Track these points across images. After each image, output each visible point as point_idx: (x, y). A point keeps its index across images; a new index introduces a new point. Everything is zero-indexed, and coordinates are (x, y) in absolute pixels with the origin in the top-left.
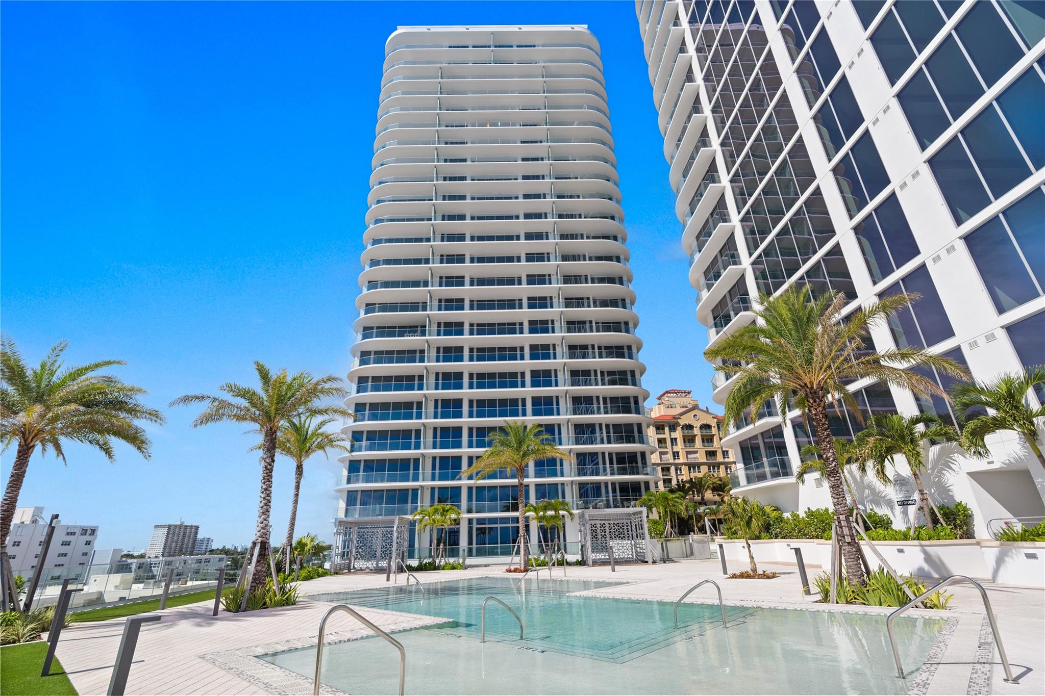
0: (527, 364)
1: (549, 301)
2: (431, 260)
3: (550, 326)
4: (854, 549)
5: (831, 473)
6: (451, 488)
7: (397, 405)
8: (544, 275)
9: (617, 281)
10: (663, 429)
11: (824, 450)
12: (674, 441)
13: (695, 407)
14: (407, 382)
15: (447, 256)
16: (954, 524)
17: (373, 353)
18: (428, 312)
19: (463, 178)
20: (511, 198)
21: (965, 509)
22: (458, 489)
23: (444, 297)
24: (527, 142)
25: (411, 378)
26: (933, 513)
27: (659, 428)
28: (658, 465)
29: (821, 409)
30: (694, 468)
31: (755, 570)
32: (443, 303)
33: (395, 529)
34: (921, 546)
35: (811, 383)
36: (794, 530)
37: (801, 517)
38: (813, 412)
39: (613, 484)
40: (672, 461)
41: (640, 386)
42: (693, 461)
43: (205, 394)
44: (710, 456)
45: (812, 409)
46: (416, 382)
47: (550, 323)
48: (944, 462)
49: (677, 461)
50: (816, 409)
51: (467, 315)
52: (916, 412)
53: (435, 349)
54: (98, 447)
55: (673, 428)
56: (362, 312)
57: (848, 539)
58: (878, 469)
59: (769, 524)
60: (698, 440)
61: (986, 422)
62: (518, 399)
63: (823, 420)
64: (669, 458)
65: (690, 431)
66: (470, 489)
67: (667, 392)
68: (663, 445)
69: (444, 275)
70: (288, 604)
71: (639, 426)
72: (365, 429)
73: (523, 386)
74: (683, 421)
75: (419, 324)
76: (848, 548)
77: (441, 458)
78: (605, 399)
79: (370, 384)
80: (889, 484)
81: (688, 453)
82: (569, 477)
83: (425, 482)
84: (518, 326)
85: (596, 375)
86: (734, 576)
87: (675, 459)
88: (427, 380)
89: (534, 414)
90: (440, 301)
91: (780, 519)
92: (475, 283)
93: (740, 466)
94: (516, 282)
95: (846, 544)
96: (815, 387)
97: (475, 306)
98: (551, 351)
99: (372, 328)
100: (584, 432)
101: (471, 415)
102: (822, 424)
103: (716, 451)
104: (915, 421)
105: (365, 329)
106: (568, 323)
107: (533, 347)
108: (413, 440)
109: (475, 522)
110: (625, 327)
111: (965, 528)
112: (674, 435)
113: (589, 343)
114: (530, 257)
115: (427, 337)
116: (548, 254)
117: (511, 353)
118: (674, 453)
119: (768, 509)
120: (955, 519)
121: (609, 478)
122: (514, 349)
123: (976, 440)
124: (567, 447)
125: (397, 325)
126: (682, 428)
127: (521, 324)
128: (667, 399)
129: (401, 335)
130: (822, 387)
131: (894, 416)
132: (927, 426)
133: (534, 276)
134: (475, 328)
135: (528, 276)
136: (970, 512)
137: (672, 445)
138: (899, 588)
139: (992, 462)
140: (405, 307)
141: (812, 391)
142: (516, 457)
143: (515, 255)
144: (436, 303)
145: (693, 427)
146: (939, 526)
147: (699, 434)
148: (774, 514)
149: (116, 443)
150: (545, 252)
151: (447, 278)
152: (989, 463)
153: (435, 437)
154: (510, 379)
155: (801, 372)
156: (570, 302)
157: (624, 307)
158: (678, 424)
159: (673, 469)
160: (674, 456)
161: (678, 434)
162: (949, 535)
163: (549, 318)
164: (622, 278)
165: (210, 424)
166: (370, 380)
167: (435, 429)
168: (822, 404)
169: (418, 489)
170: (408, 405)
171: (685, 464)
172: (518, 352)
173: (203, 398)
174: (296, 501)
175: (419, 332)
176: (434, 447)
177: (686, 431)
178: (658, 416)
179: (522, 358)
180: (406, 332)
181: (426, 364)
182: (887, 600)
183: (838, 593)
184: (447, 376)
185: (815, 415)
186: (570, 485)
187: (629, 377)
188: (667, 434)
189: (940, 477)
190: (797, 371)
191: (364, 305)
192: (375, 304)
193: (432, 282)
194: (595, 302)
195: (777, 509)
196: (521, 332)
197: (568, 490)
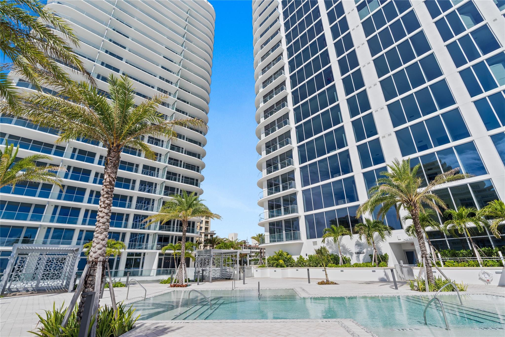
0: (138, 176)
19: (121, 59)
20: (149, 86)
22: (73, 230)
24: (165, 69)
39: (176, 237)
62: (127, 197)
66: (81, 231)
73: (133, 189)
77: (62, 207)
82: (153, 230)
98: (156, 172)
101: (94, 182)
110: (197, 169)
121: (174, 233)
172: (135, 167)
179: (136, 172)
194: (185, 151)
196: (139, 156)
197: (151, 238)
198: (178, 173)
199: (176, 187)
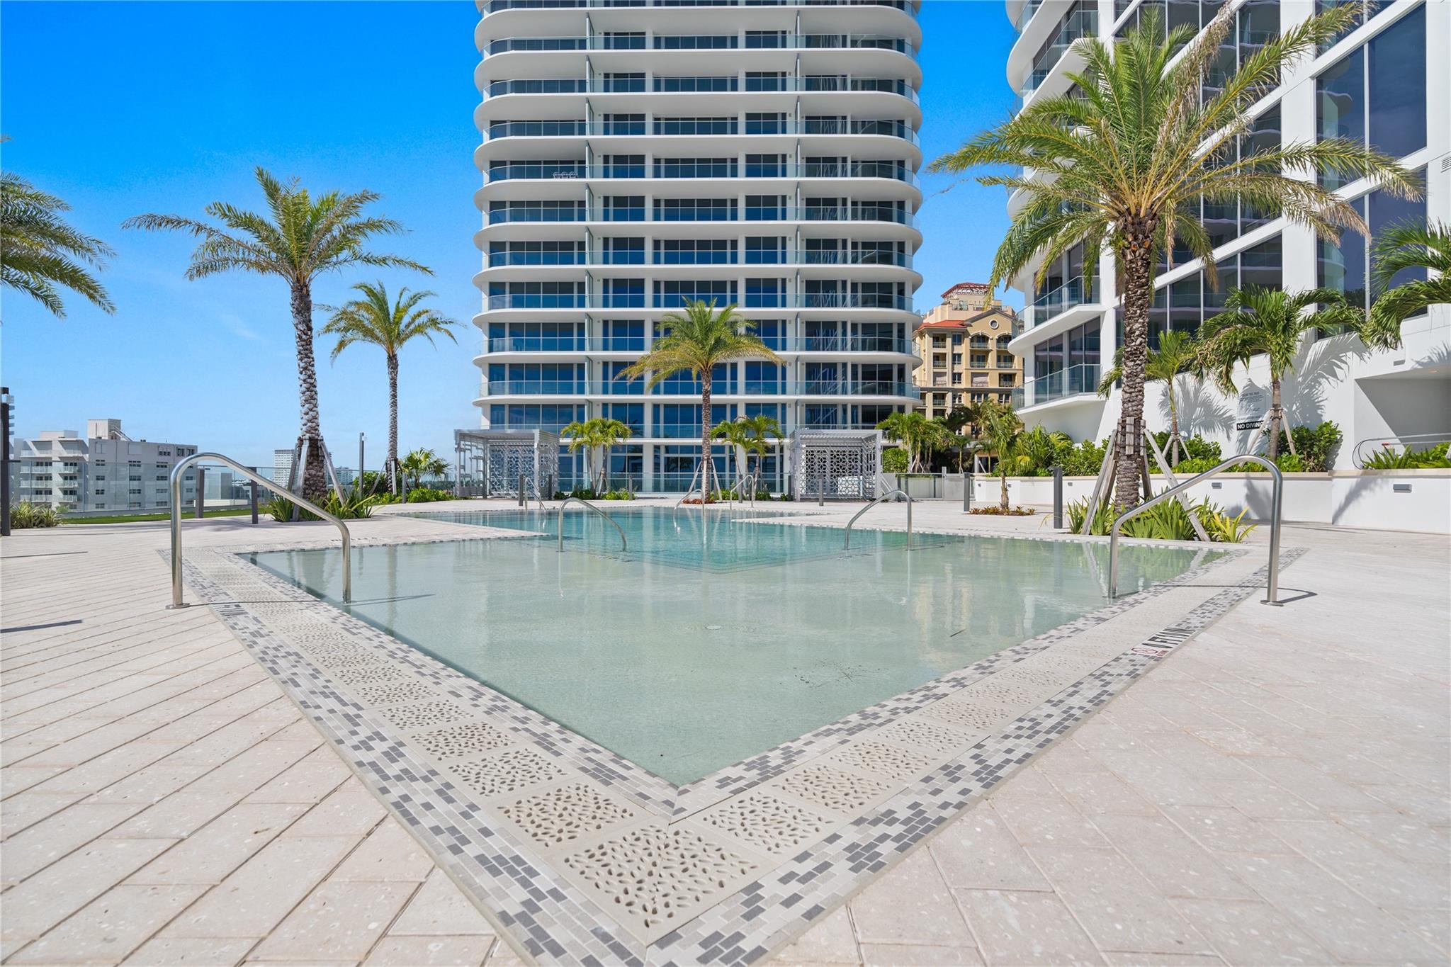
0: (740, 227)
1: (779, 121)
2: (588, 42)
3: (780, 164)
4: (1135, 465)
5: (1132, 354)
6: (630, 404)
7: (550, 287)
8: (775, 74)
9: (895, 86)
10: (944, 340)
11: (1130, 318)
12: (956, 358)
13: (996, 310)
14: (563, 251)
15: (615, 34)
16: (1308, 453)
17: (508, 205)
18: (588, 137)
21: (1334, 432)
22: (640, 406)
23: (613, 111)
25: (568, 245)
26: (1282, 439)
27: (939, 338)
28: (930, 390)
29: (1142, 251)
30: (979, 396)
31: (1005, 506)
32: (612, 122)
33: (536, 446)
34: (1248, 478)
35: (1139, 206)
36: (1083, 464)
37: (1096, 448)
38: (1129, 257)
39: (854, 407)
40: (949, 386)
41: (911, 267)
42: (980, 386)
43: (183, 218)
44: (1005, 380)
45: (1128, 251)
46: (576, 251)
47: (780, 159)
48: (1328, 366)
49: (957, 386)
50: (1134, 252)
51: (649, 143)
52: (1310, 285)
53: (602, 200)
54: (28, 292)
55: (958, 340)
56: (486, 136)
57: (1129, 451)
58: (1221, 372)
59: (1051, 458)
60: (992, 358)
61: (1416, 290)
62: (725, 282)
63: (1142, 271)
64: (946, 381)
65: (982, 345)
66: (656, 407)
67: (958, 287)
68: (941, 363)
69: (612, 71)
70: (357, 517)
71: (901, 327)
72: (507, 320)
73: (734, 261)
74: (973, 331)
75: (576, 159)
76: (1124, 463)
78: (854, 286)
79: (508, 252)
80: (1232, 394)
81: (974, 375)
82: (794, 395)
83: (593, 395)
84: (729, 164)
85: (844, 247)
86: (976, 512)
87: (954, 383)
88: (591, 248)
89: (749, 303)
90: (606, 117)
91: (1067, 451)
92: (663, 85)
93: (1030, 379)
94: (729, 85)
95: (1125, 458)
96: (1142, 214)
97: (663, 128)
98: (779, 207)
99: (504, 163)
100: (818, 332)
101: (656, 304)
102: (1139, 278)
103: (1015, 374)
104: (1304, 300)
105: (493, 164)
106: (809, 160)
107: (751, 200)
108: (575, 337)
109: (663, 450)
110: (899, 169)
111: (1322, 458)
112: (958, 350)
113: (839, 195)
114: (755, 39)
115: (588, 180)
116: (784, 32)
117: (717, 208)
118: (954, 375)
119: (1054, 438)
120: (1311, 446)
121: (850, 398)
122: (723, 202)
123: (1388, 320)
124: (793, 354)
125: (542, 159)
126: (972, 340)
127: (735, 160)
128: (956, 297)
129: (548, 174)
130: (1155, 214)
131: (1273, 294)
132: (1320, 308)
133: (758, 74)
134: (663, 165)
135: (748, 74)
136: (1339, 437)
137: (954, 363)
138: (1183, 516)
139: (1402, 362)
140: (551, 127)
141: (1136, 220)
142: (699, 352)
143: (729, 35)
144: (600, 121)
145: (988, 338)
146: (1284, 455)
147: (995, 349)
148: (1063, 444)
149: (60, 289)
150: (779, 29)
151: (616, 75)
152: (1396, 363)
153: (605, 333)
154: (716, 250)
155: (1125, 185)
156: (815, 123)
157: (901, 135)
158: (966, 334)
159: (949, 397)
160: (954, 379)
161: (964, 349)
162: (1294, 467)
163: (778, 151)
164: (903, 81)
165: (212, 275)
166: (508, 246)
167: (606, 323)
168: (1147, 244)
169: (583, 406)
170: (566, 287)
171: (967, 391)
172: (729, 207)
173: (179, 223)
174: (394, 404)
175: (576, 170)
176: (605, 348)
177: (976, 345)
178: (939, 321)
179: (734, 218)
180: (555, 169)
181: (588, 223)
182: (1161, 531)
183: (1096, 522)
184: (620, 243)
185: (1131, 262)
186: (793, 406)
187: (895, 251)
188: (948, 348)
189: (1311, 387)
190: (1118, 184)
191: (489, 124)
192: (505, 122)
193: (592, 84)
194: (854, 124)
195: (1067, 438)
196: (734, 174)
197: (790, 413)
198: (840, 237)
199: (839, 278)
